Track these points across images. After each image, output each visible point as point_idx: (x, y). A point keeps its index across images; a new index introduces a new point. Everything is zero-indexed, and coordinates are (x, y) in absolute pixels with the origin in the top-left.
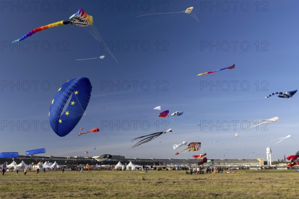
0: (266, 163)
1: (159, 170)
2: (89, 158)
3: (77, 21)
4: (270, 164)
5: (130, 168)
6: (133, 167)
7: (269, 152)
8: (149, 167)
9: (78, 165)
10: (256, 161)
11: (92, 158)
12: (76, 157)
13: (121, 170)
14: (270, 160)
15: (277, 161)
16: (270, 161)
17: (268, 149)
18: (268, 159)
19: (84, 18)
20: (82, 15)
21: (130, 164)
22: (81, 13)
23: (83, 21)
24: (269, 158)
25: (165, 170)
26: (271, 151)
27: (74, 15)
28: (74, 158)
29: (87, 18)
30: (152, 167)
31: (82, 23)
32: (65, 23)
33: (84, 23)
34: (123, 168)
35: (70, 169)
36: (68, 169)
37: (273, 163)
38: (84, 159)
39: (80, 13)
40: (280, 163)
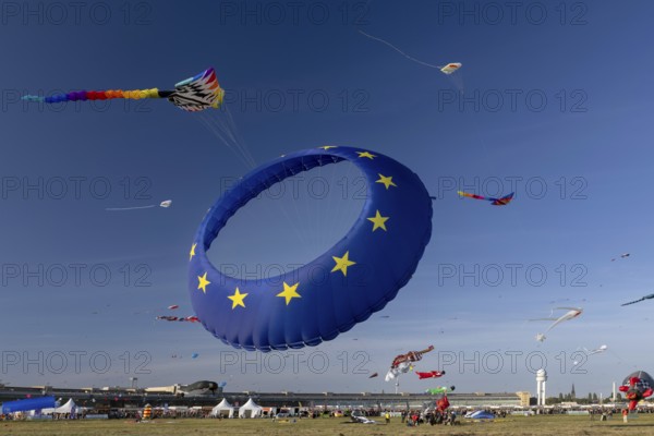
0: (533, 401)
1: (314, 416)
2: (138, 392)
3: (190, 94)
4: (543, 403)
5: (248, 413)
6: (256, 411)
7: (542, 379)
8: (291, 410)
9: (123, 407)
10: (514, 397)
11: (144, 392)
12: (106, 389)
13: (226, 417)
14: (544, 394)
15: (558, 397)
16: (542, 397)
17: (540, 373)
18: (539, 392)
19: (212, 88)
20: (210, 81)
21: (249, 405)
22: (209, 76)
23: (203, 96)
24: (541, 391)
25: (327, 416)
26: (546, 376)
27: (192, 79)
28: (102, 391)
29: (215, 90)
30: (297, 411)
31: (200, 99)
32: (162, 94)
33: (204, 100)
34: (231, 414)
35: (106, 416)
36: (101, 416)
37: (549, 401)
38: (127, 392)
39: (206, 76)
40: (564, 400)
